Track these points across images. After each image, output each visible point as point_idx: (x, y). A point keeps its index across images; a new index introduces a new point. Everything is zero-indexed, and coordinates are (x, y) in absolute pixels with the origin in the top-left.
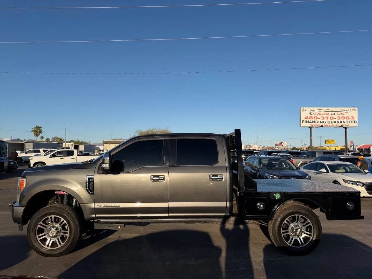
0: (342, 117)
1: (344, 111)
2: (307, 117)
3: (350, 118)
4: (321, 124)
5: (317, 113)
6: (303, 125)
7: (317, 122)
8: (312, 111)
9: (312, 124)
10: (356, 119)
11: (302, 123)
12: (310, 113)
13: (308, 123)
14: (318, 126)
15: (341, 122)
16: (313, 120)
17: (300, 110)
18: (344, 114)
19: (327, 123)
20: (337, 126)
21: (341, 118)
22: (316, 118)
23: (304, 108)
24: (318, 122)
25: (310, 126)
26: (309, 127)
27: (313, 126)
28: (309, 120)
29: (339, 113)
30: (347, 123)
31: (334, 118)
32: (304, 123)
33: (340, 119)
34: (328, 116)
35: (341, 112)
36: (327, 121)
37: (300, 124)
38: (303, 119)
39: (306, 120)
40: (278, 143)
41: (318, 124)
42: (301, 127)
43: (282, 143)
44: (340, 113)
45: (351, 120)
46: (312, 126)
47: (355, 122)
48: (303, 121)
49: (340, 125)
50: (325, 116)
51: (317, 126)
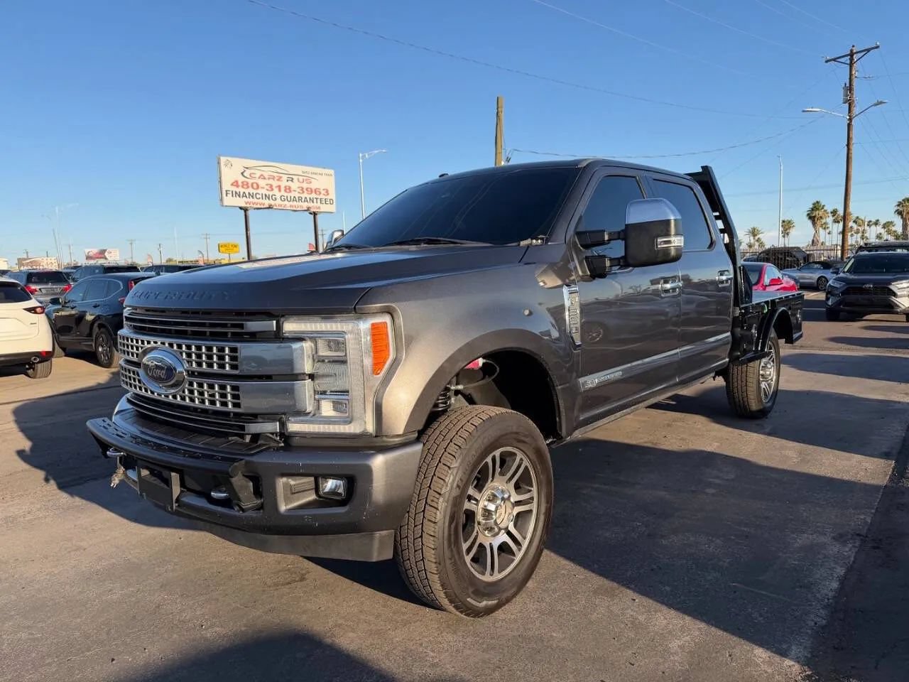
0: (307, 189)
1: (310, 175)
2: (237, 182)
3: (323, 192)
4: (267, 203)
5: (258, 174)
6: (228, 200)
7: (258, 196)
8: (247, 168)
9: (248, 200)
10: (332, 195)
11: (227, 196)
12: (242, 173)
13: (239, 196)
14: (262, 207)
15: (306, 200)
16: (251, 190)
17: (219, 163)
18: (311, 182)
19: (279, 202)
20: (299, 209)
21: (306, 192)
22: (255, 186)
23: (229, 159)
24: (261, 196)
25: (243, 205)
26: (241, 208)
27: (252, 205)
28: (241, 190)
29: (301, 178)
30: (317, 202)
31: (292, 190)
32: (230, 195)
33: (303, 192)
34: (279, 183)
35: (305, 178)
36: (278, 195)
37: (221, 200)
38: (226, 186)
39: (234, 189)
40: (94, 251)
41: (261, 201)
42: (223, 206)
43: (105, 251)
44: (303, 180)
45: (324, 197)
46: (248, 205)
47: (331, 201)
48: (226, 191)
49: (305, 205)
50: (275, 183)
51: (259, 206)
